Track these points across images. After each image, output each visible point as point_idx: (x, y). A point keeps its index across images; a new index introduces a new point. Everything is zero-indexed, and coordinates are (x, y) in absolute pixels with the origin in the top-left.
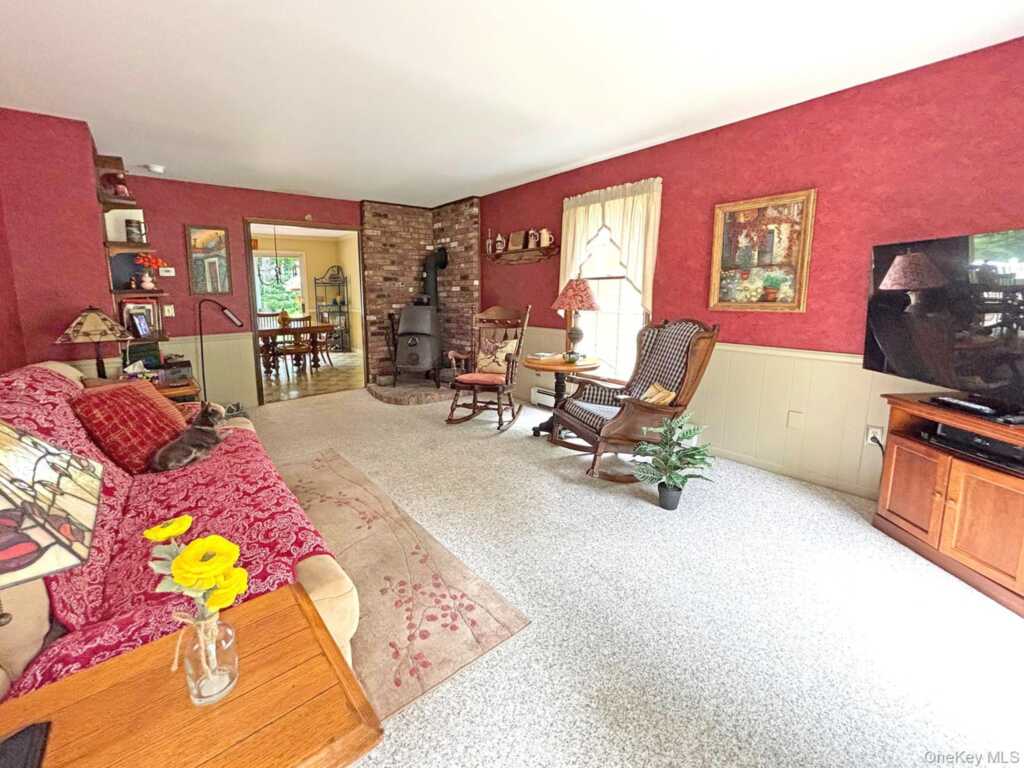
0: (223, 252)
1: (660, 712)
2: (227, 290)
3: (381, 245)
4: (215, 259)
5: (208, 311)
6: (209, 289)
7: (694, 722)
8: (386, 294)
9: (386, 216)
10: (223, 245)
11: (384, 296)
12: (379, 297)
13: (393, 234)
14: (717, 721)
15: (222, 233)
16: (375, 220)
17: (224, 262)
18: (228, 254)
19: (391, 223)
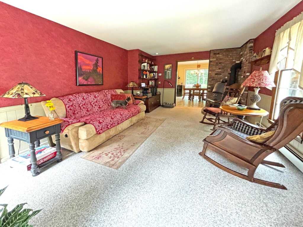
0: (171, 70)
1: (90, 203)
2: (171, 78)
3: (215, 63)
4: (169, 71)
5: (166, 83)
6: (167, 78)
7: (87, 213)
8: (216, 79)
9: (219, 54)
10: (171, 68)
11: (214, 80)
12: (212, 80)
13: (221, 59)
14: (88, 220)
15: (171, 65)
16: (214, 56)
17: (171, 72)
18: (172, 70)
19: (220, 55)
